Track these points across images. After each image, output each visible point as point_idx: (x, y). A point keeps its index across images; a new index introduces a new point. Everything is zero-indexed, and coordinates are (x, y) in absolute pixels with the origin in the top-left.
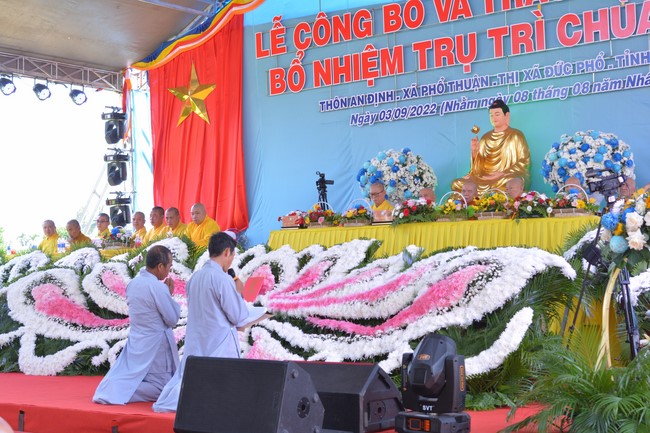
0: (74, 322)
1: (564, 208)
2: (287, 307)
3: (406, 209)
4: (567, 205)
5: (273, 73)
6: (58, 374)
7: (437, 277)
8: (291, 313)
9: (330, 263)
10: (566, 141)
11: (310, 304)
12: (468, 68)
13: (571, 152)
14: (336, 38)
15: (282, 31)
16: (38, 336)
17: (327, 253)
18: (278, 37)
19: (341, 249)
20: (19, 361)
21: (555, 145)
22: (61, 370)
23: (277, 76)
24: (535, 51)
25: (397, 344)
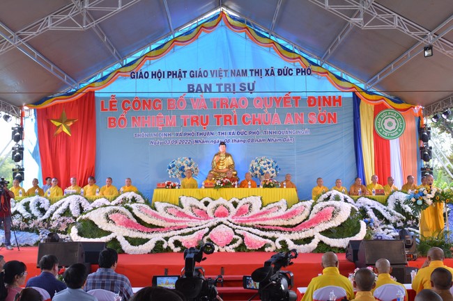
0: (139, 230)
2: (244, 221)
3: (222, 182)
5: (110, 119)
6: (149, 253)
7: (317, 211)
8: (247, 224)
9: (249, 205)
10: (259, 160)
11: (255, 221)
12: (205, 128)
13: (264, 164)
14: (144, 109)
15: (116, 101)
16: (125, 237)
17: (244, 201)
18: (113, 104)
19: (249, 200)
20: (123, 248)
21: (256, 161)
22: (150, 251)
23: (112, 121)
24: (233, 125)
25: (315, 234)
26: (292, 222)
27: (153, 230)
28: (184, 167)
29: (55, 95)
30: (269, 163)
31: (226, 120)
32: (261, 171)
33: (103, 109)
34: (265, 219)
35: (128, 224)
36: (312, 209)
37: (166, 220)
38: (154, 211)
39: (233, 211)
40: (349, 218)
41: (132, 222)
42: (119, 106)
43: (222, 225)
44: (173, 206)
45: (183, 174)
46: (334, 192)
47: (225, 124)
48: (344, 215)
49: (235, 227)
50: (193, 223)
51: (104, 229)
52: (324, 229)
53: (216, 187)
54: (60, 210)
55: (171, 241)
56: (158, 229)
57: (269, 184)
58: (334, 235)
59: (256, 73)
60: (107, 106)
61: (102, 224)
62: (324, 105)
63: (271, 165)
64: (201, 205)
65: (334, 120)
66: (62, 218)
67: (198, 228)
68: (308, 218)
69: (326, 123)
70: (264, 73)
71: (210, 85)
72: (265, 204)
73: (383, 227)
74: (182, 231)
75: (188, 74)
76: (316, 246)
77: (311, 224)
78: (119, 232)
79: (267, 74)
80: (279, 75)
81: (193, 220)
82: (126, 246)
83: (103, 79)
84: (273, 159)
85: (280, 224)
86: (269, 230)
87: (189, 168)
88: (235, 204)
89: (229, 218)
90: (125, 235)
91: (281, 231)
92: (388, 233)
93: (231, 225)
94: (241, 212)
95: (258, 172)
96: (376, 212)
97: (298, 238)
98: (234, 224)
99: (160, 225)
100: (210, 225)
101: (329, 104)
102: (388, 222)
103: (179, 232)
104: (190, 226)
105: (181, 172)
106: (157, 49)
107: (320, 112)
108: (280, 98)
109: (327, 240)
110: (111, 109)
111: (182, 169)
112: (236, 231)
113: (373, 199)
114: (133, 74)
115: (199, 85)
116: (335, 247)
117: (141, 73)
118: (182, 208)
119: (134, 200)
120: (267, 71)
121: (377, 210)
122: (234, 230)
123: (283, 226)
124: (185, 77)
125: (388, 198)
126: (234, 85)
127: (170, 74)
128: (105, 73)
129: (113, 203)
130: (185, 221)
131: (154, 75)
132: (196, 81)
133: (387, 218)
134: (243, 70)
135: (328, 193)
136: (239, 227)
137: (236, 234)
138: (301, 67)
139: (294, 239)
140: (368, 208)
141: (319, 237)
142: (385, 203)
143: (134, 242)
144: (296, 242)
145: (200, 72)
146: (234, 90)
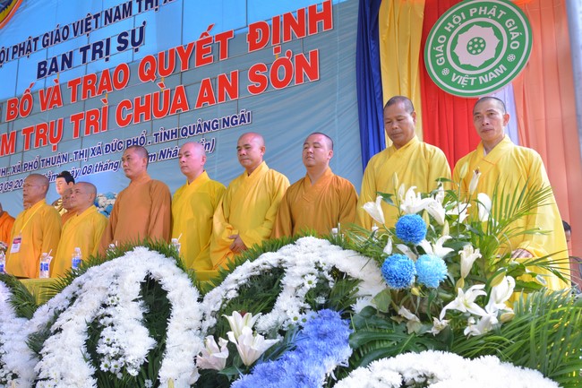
12: (55, 147)
24: (100, 132)
31: (89, 123)
47: (87, 131)
62: (288, 37)
65: (313, 73)
69: (292, 85)
71: (71, 54)
75: (39, 43)
101: (300, 31)
107: (277, 57)
108: (190, 46)
115: (55, 60)
124: (35, 49)
126: (108, 41)
127: (16, 50)
134: (124, 6)
145: (58, 32)
146: (107, 53)
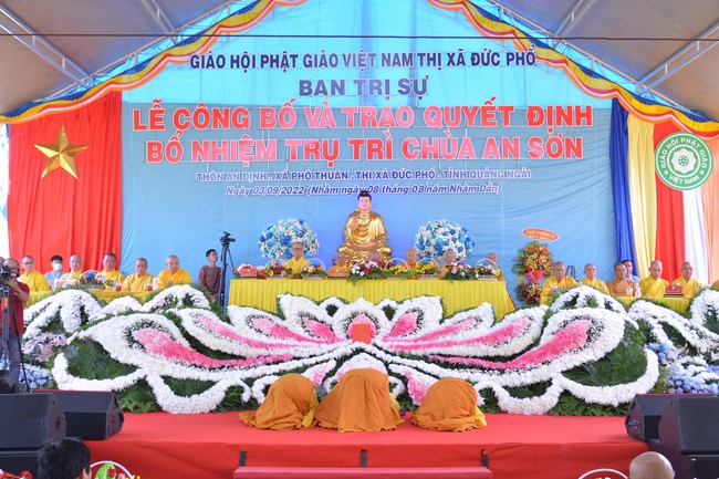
0: (193, 362)
1: (485, 274)
2: (407, 348)
3: (363, 268)
4: (489, 273)
5: (151, 145)
6: (211, 411)
7: (555, 328)
8: (414, 352)
9: (416, 314)
10: (434, 226)
11: (430, 346)
12: (331, 164)
13: (444, 234)
14: (215, 126)
15: (162, 112)
16: (163, 377)
17: (407, 305)
18: (157, 116)
19: (416, 303)
20: (160, 401)
21: (429, 228)
22: (214, 407)
23: (155, 148)
24: (385, 159)
25: (552, 375)
26: (504, 350)
27: (223, 362)
28: (289, 238)
29: (47, 99)
30: (453, 232)
31: (371, 150)
32: (438, 247)
33: (137, 126)
34: (449, 344)
35: (171, 351)
36: (545, 324)
37: (249, 342)
38: (225, 324)
39: (386, 325)
40: (621, 345)
41: (181, 348)
42: (168, 120)
43: (363, 355)
44: (265, 314)
45: (287, 252)
46: (584, 291)
47: (370, 157)
48: (611, 338)
49: (389, 358)
50: (304, 349)
51: (122, 359)
52: (570, 366)
53: (352, 277)
54: (41, 320)
55: (258, 386)
56: (233, 361)
57: (458, 272)
58: (592, 378)
59: (429, 59)
60: (145, 120)
61: (119, 351)
62: (559, 123)
63: (456, 236)
64: (321, 313)
65: (578, 152)
66: (44, 337)
67: (313, 360)
68: (537, 342)
69: (562, 158)
70: (445, 60)
71: (342, 82)
72: (449, 313)
73: (684, 360)
74: (282, 366)
75: (299, 61)
76: (556, 401)
77: (544, 354)
78: (153, 368)
79: (451, 61)
80: (473, 64)
81: (304, 343)
82: (164, 395)
83: (139, 68)
84: (460, 223)
85: (479, 354)
86: (458, 366)
87: (300, 240)
88: (389, 312)
89: (378, 340)
90: (164, 373)
91: (483, 369)
92: (695, 374)
93: (381, 354)
94: (400, 329)
95: (431, 249)
96: (670, 330)
97: (518, 384)
98: (387, 352)
99: (236, 353)
100: (338, 354)
101: (569, 121)
102: (693, 351)
103: (275, 368)
104: (297, 355)
105: (284, 248)
106: (241, 12)
107: (550, 134)
108: (476, 108)
109: (578, 389)
110: (153, 126)
111: (286, 241)
112: (391, 366)
113: (662, 305)
114: (195, 60)
115: (321, 83)
116: (595, 405)
117: (210, 57)
118: (283, 318)
119: (188, 302)
120: (451, 57)
121: (671, 327)
122: (386, 364)
123: (487, 358)
124: (294, 66)
125: (691, 304)
126: (387, 82)
127: (265, 59)
128: (142, 58)
129: (148, 306)
130: (286, 346)
131: (235, 61)
132: (315, 75)
133: (693, 343)
134: (404, 55)
135: (573, 292)
136: (397, 359)
137: (391, 373)
138: (515, 51)
139: (511, 385)
140: (653, 322)
141: (561, 383)
142: (687, 314)
143: (182, 387)
144: (516, 392)
145: (323, 56)
146: (388, 93)
